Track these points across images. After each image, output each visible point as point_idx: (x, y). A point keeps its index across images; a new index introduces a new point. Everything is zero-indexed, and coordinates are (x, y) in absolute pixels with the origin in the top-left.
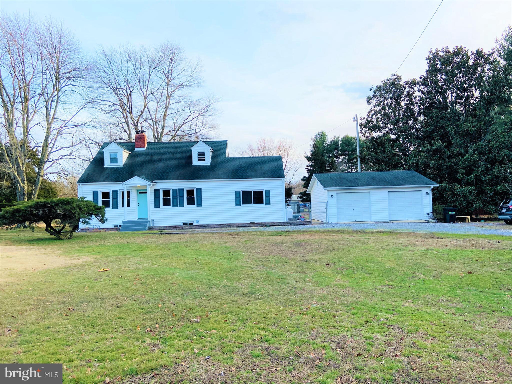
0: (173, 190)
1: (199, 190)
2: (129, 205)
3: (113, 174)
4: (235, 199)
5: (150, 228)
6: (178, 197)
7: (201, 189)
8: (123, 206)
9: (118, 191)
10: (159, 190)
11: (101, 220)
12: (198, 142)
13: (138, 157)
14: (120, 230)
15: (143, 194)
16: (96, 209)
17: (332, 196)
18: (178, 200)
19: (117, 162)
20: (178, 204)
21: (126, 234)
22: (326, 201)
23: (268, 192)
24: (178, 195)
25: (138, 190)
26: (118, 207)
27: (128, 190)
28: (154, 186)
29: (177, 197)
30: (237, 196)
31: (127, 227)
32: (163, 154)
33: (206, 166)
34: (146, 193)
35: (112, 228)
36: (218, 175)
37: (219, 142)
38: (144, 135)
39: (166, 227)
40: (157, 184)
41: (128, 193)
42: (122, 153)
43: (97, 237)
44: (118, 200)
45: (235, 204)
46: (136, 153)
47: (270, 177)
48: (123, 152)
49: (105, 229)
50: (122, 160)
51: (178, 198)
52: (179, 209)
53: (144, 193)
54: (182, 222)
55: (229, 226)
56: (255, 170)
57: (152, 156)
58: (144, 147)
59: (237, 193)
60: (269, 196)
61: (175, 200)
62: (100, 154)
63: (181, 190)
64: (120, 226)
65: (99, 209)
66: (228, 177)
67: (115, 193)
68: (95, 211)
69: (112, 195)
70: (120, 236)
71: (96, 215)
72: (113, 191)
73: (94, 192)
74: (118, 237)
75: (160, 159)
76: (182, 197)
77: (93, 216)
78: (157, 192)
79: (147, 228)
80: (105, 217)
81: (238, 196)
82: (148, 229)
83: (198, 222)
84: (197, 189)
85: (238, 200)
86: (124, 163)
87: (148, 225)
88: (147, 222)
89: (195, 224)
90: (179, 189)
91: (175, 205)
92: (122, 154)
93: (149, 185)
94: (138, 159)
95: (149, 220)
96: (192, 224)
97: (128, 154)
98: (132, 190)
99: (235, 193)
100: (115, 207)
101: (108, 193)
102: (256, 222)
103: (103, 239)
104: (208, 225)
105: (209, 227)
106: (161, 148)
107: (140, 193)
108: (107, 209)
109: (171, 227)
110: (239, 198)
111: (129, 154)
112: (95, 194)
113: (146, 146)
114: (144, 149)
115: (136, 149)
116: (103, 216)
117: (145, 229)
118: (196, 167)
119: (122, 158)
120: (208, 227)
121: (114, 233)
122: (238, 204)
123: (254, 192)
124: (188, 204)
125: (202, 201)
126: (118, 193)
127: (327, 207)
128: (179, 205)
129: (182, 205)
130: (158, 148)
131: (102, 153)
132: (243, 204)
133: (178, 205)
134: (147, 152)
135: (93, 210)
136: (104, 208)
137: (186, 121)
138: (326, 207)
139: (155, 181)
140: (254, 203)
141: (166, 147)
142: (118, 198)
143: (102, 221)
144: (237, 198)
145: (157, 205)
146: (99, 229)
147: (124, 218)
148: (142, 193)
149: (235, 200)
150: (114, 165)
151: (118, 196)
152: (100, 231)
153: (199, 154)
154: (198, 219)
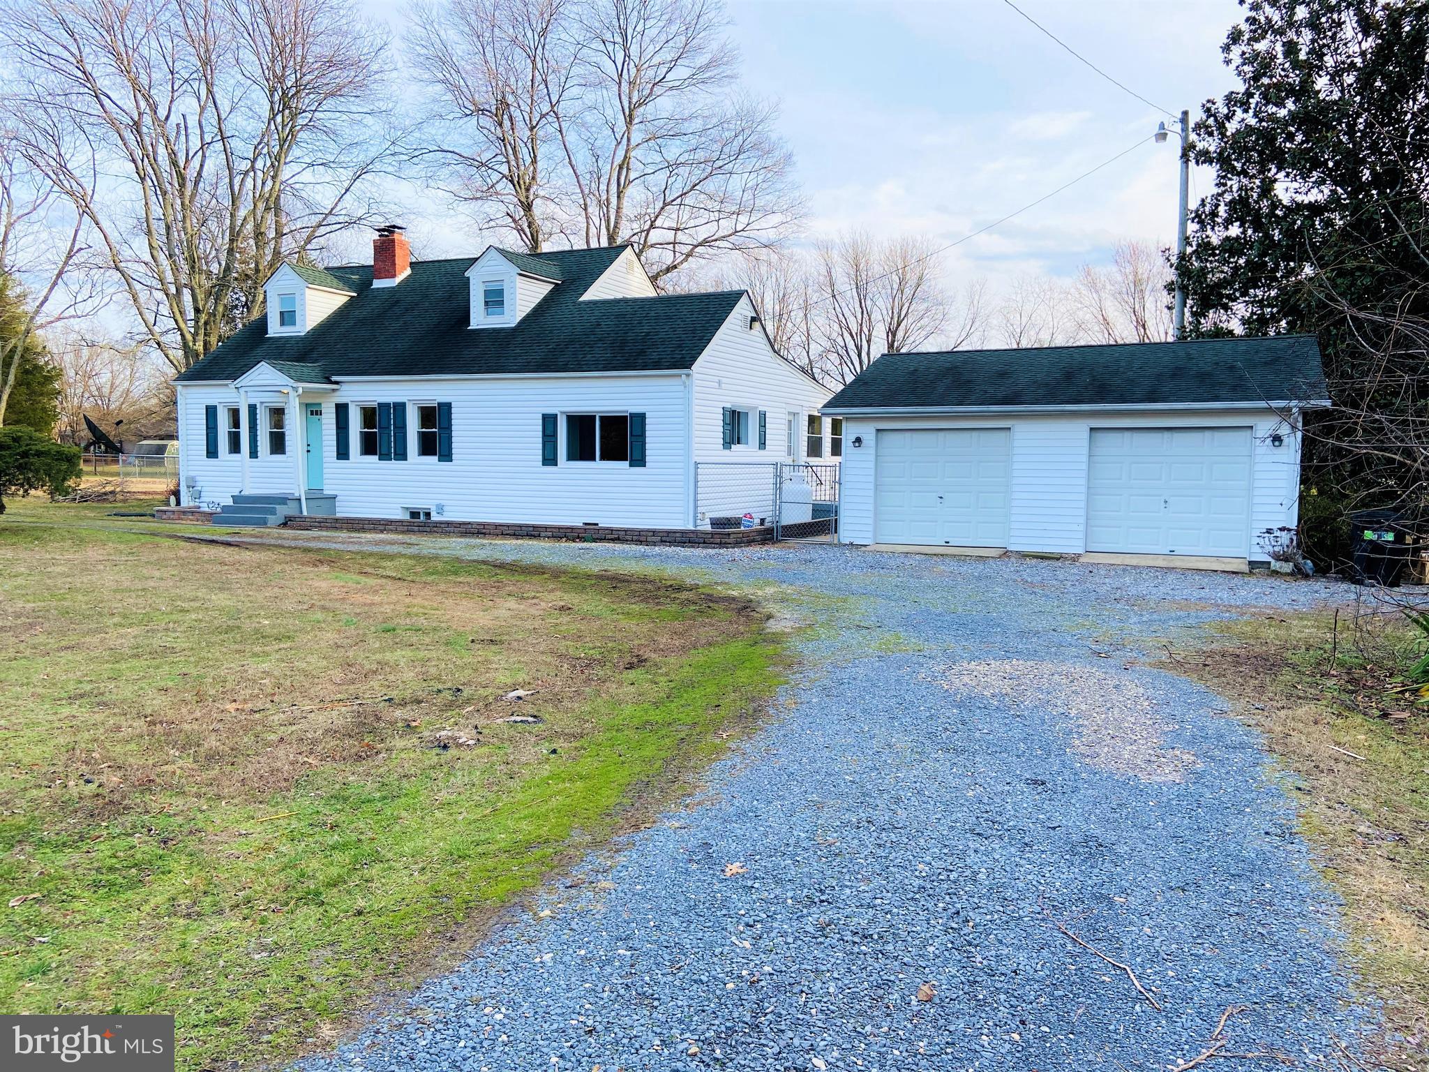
0: (381, 406)
1: (446, 410)
2: (280, 448)
4: (541, 440)
6: (392, 428)
7: (449, 406)
9: (258, 406)
10: (346, 407)
17: (857, 440)
18: (393, 439)
19: (294, 323)
20: (392, 450)
23: (640, 420)
24: (392, 422)
25: (307, 405)
26: (259, 454)
28: (337, 393)
29: (389, 428)
30: (548, 432)
34: (320, 412)
38: (393, 241)
40: (344, 387)
42: (304, 295)
44: (258, 432)
45: (540, 458)
47: (644, 368)
48: (312, 292)
50: (304, 315)
51: (393, 433)
52: (394, 464)
54: (407, 509)
58: (395, 276)
59: (549, 422)
60: (643, 435)
61: (385, 437)
63: (402, 408)
66: (524, 368)
73: (208, 408)
76: (402, 430)
78: (341, 411)
79: (274, 520)
81: (551, 429)
82: (284, 523)
83: (440, 509)
84: (441, 406)
85: (550, 448)
87: (283, 511)
88: (284, 500)
89: (435, 517)
90: (396, 405)
91: (385, 455)
92: (304, 299)
96: (429, 515)
99: (538, 422)
102: (604, 523)
107: (312, 413)
110: (553, 439)
111: (350, 297)
112: (211, 413)
113: (406, 272)
114: (393, 283)
115: (377, 284)
117: (265, 523)
119: (304, 310)
122: (549, 459)
123: (601, 418)
124: (419, 453)
125: (454, 445)
126: (258, 411)
127: (836, 483)
128: (395, 454)
129: (402, 455)
132: (568, 458)
133: (389, 455)
134: (393, 292)
139: (336, 378)
140: (603, 458)
142: (258, 427)
144: (548, 439)
145: (342, 452)
148: (316, 413)
149: (540, 446)
150: (288, 331)
151: (258, 422)
153: (487, 293)
154: (443, 502)
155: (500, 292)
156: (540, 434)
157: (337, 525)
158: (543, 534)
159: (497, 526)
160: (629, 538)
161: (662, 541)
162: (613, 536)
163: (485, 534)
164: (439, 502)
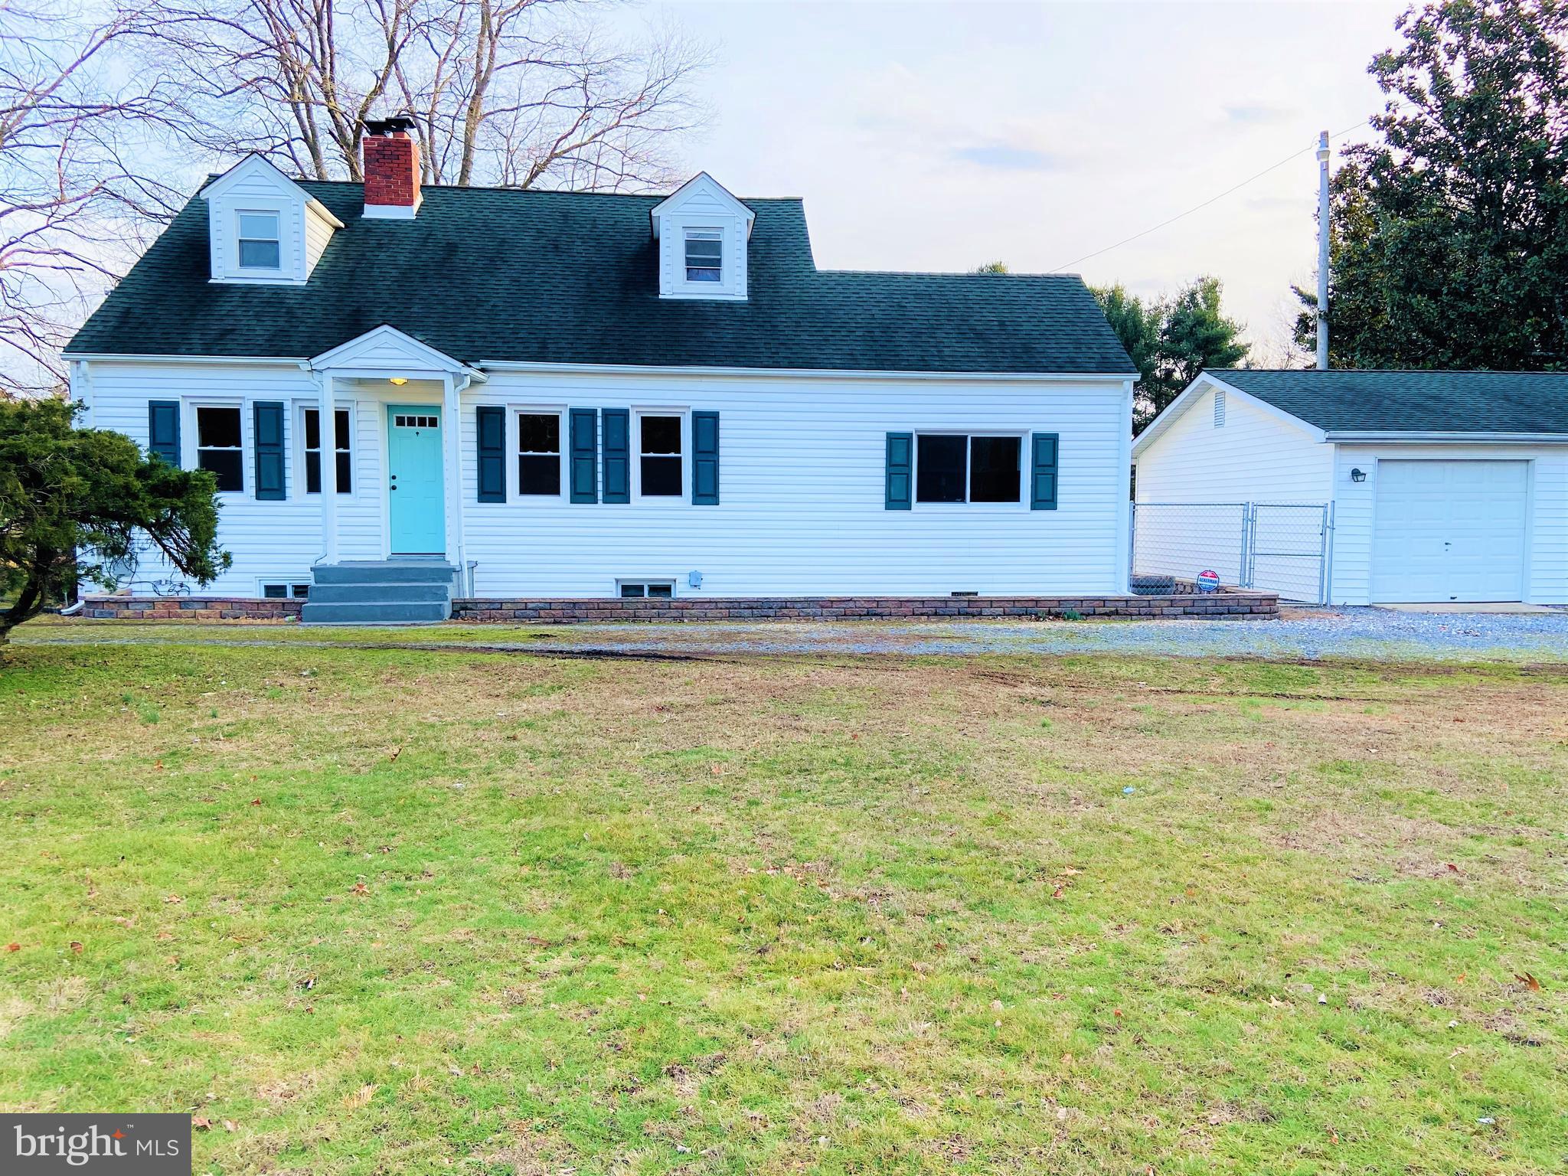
0: (575, 414)
1: (707, 424)
2: (344, 484)
3: (258, 316)
4: (883, 472)
5: (463, 610)
6: (600, 449)
7: (714, 417)
8: (314, 485)
9: (287, 405)
10: (499, 413)
11: (191, 560)
12: (667, 197)
13: (380, 246)
14: (299, 613)
15: (417, 428)
16: (153, 490)
17: (1356, 473)
18: (600, 468)
19: (275, 263)
20: (600, 486)
21: (343, 645)
22: (1326, 498)
23: (1047, 445)
24: (600, 440)
25: (390, 407)
26: (288, 492)
27: (342, 407)
28: (480, 389)
29: (594, 450)
30: (896, 460)
31: (342, 596)
32: (503, 241)
33: (730, 305)
34: (433, 422)
35: (259, 604)
36: (796, 349)
37: (766, 205)
38: (407, 146)
39: (549, 604)
40: (492, 379)
41: (342, 420)
42: (300, 215)
43: (167, 670)
44: (288, 453)
45: (883, 498)
46: (368, 230)
47: (1060, 369)
48: (308, 213)
49: (218, 606)
50: (301, 250)
51: (600, 458)
52: (601, 512)
53: (422, 422)
54: (617, 581)
55: (874, 610)
56: (979, 335)
57: (451, 248)
58: (409, 202)
60: (1054, 464)
61: (585, 465)
62: (187, 225)
63: (617, 418)
64: (301, 590)
65: (181, 487)
66: (851, 362)
67: (269, 415)
68: (149, 499)
69: (251, 424)
70: (315, 659)
71: (160, 530)
72: (259, 408)
73: (155, 408)
74: (298, 672)
75: (495, 259)
76: (618, 452)
77: (140, 536)
78: (489, 420)
79: (448, 611)
80: (218, 540)
81: (899, 458)
82: (455, 615)
83: (695, 581)
84: (698, 416)
85: (898, 481)
86: (310, 269)
87: (452, 593)
88: (447, 574)
89: (681, 591)
90: (607, 413)
91: (582, 495)
92: (301, 223)
93: (458, 377)
94: (382, 256)
95: (453, 560)
96: (666, 590)
97: (331, 232)
98: (361, 407)
99: (883, 445)
100: (271, 488)
101: (233, 416)
102: (987, 592)
103: (207, 681)
104: (767, 601)
105: (771, 612)
106: (492, 216)
107: (400, 422)
108: (225, 497)
109: (575, 604)
110: (904, 470)
111: (337, 229)
112: (163, 415)
113: (419, 199)
114: (407, 213)
115: (371, 212)
116: (204, 531)
117: (438, 615)
118: (679, 307)
119: (301, 241)
120: (765, 612)
121: (273, 638)
122: (896, 501)
124: (646, 491)
125: (722, 479)
126: (287, 415)
127: (1327, 528)
128: (606, 493)
129: (618, 494)
130: (479, 215)
131: (199, 218)
132: (920, 499)
133: (600, 495)
134: (421, 229)
135: (135, 497)
136: (205, 488)
137: (565, 145)
138: (1324, 526)
139: (484, 363)
140: (975, 498)
141: (516, 212)
142: (288, 444)
143: (198, 566)
144: (895, 468)
145: (491, 490)
146: (183, 604)
147: (319, 549)
148: (411, 422)
149: (883, 481)
150: (259, 276)
151: (288, 434)
152: (190, 612)
153: (691, 246)
154: (699, 569)
155: (716, 246)
156: (883, 463)
157: (577, 613)
158: (986, 611)
159: (901, 602)
160: (1134, 611)
161: (1185, 613)
162: (1107, 610)
163: (881, 615)
164: (692, 569)
